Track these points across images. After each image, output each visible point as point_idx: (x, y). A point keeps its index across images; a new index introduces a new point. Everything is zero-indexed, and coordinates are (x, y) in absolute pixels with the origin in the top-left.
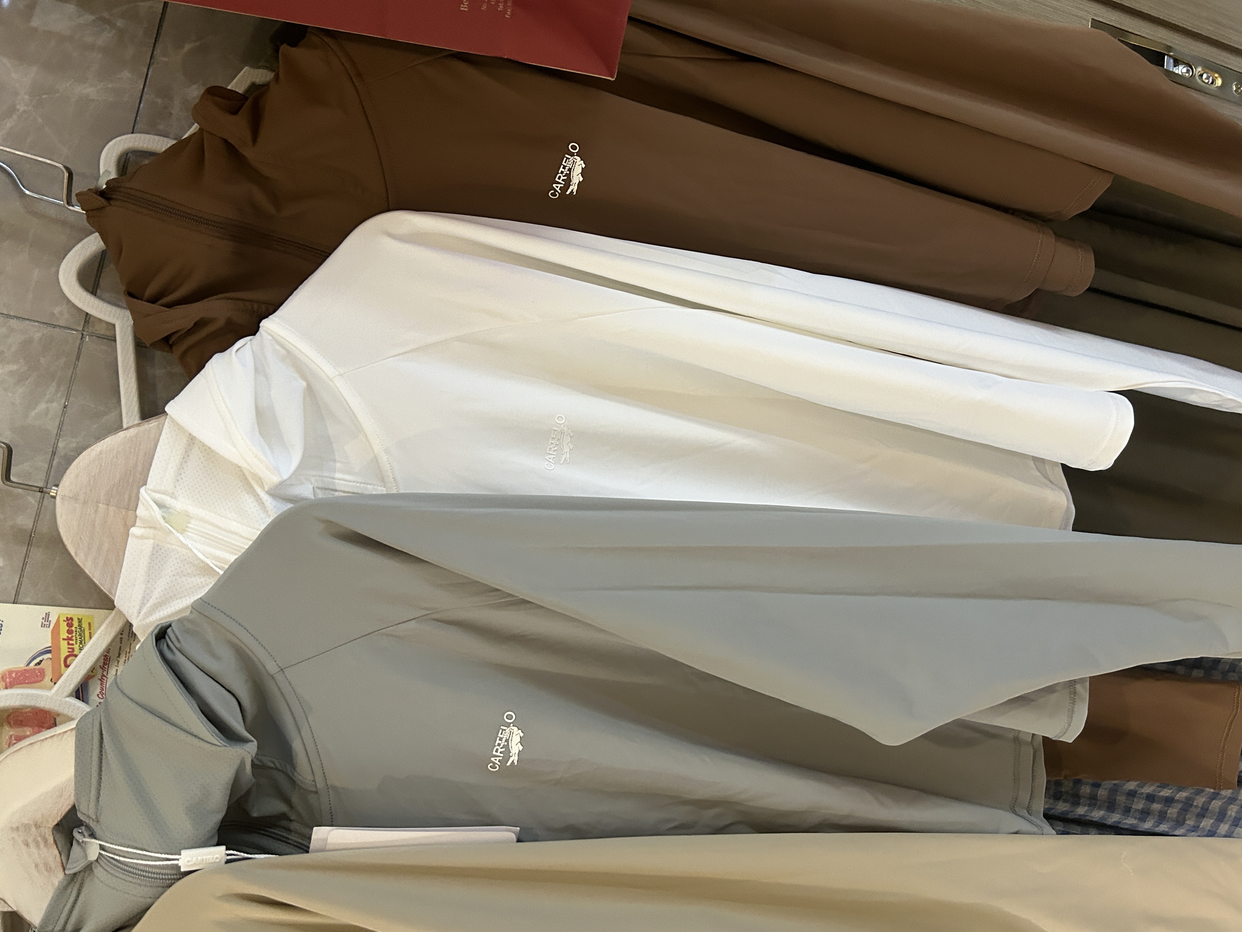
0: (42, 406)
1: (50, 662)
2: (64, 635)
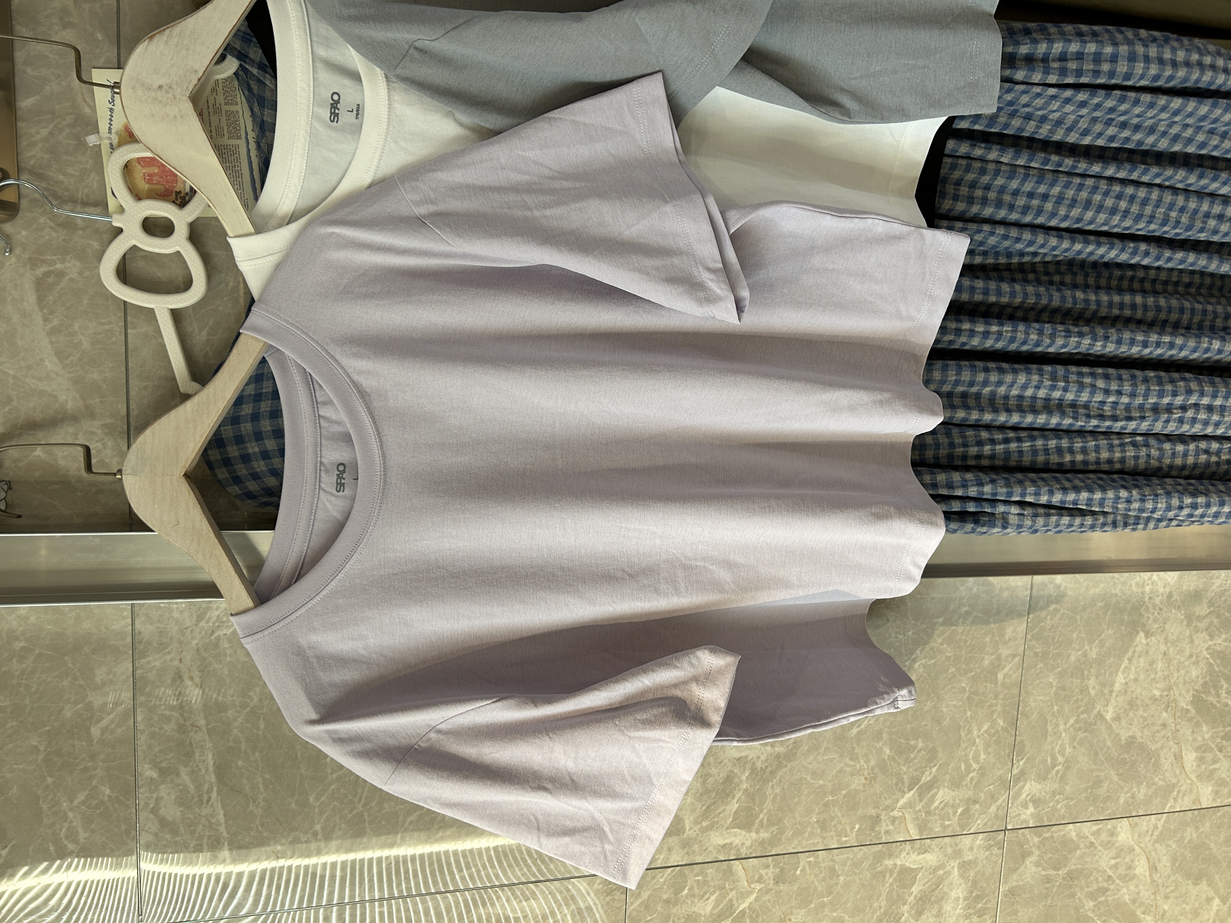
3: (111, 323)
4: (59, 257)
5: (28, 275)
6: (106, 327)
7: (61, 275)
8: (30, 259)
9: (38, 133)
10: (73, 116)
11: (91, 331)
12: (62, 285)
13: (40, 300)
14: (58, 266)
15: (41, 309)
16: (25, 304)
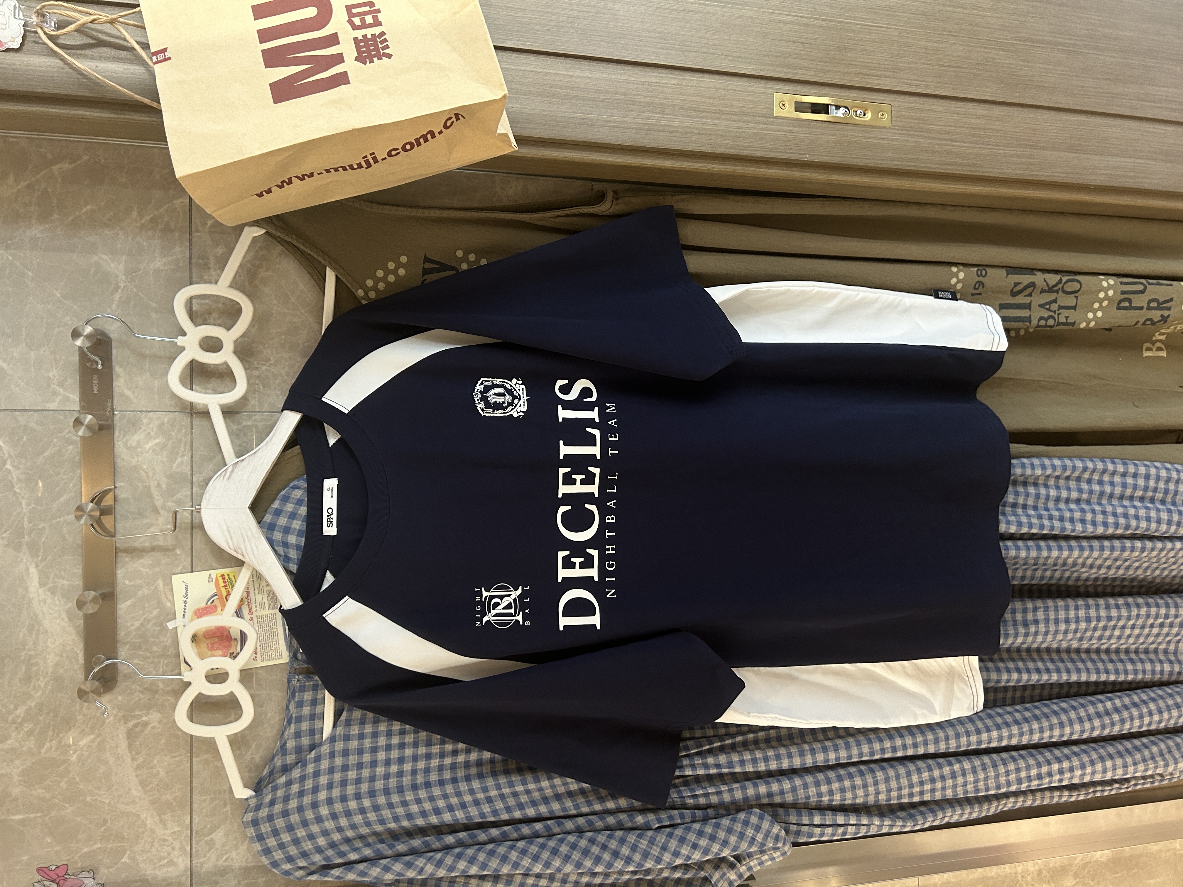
0: (179, 460)
1: (218, 601)
2: (223, 584)
3: (181, 755)
4: (144, 712)
5: (122, 728)
6: (178, 759)
7: (146, 724)
8: (124, 716)
9: (133, 625)
10: (158, 610)
11: (166, 763)
12: (146, 732)
13: (130, 745)
14: (144, 718)
15: (130, 752)
16: (119, 749)
